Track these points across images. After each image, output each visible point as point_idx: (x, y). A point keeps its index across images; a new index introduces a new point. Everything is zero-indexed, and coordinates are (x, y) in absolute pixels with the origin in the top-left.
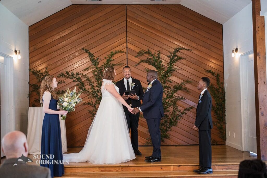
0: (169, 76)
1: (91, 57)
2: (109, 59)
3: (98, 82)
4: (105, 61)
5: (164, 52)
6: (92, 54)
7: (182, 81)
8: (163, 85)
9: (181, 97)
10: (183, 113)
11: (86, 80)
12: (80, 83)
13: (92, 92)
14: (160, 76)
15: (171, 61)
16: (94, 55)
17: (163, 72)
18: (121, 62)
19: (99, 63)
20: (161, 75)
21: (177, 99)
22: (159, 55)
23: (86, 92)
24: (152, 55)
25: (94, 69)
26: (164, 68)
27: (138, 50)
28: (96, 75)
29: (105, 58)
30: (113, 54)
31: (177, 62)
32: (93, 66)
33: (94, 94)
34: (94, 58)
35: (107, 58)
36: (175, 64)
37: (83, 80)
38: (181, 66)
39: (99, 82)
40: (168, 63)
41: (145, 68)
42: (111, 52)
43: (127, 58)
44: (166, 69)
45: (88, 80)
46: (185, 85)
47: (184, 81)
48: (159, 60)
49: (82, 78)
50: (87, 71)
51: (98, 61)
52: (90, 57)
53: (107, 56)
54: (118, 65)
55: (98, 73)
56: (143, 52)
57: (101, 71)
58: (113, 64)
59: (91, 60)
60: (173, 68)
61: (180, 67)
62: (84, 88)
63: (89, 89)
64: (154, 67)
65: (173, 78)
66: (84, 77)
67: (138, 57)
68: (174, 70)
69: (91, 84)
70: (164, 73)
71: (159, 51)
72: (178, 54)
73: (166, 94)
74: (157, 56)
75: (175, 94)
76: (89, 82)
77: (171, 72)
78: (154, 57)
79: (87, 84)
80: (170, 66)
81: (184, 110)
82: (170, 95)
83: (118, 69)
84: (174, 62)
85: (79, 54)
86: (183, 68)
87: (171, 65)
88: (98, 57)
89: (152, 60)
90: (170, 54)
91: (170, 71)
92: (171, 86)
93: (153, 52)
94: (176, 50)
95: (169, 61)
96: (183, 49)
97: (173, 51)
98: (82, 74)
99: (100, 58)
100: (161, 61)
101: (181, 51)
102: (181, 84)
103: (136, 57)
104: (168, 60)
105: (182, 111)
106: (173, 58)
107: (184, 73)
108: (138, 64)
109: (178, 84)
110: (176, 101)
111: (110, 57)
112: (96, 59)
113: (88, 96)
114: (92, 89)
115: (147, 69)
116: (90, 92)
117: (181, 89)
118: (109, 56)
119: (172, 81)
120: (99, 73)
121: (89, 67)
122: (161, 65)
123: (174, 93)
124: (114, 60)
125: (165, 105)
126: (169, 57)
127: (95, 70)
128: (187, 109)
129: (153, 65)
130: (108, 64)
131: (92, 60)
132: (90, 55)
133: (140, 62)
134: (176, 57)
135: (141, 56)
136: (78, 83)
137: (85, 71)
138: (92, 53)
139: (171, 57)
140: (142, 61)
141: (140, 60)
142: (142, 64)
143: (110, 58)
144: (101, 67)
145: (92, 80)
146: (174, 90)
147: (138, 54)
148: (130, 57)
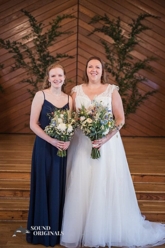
0: (129, 51)
1: (33, 21)
2: (55, 26)
3: (40, 54)
4: (50, 27)
5: (126, 19)
6: (34, 18)
7: (146, 58)
8: (122, 61)
9: (144, 78)
10: (144, 98)
11: (26, 51)
12: (18, 54)
13: (32, 66)
14: (119, 50)
15: (133, 31)
16: (36, 18)
17: (123, 45)
18: (70, 30)
19: (42, 30)
20: (120, 48)
21: (138, 80)
22: (118, 22)
23: (25, 66)
24: (110, 23)
25: (36, 37)
26: (124, 40)
27: (92, 15)
28: (37, 46)
29: (50, 24)
30: (60, 19)
31: (141, 33)
32: (35, 33)
33: (35, 69)
34: (36, 23)
35: (52, 24)
36: (138, 35)
37: (22, 50)
38: (146, 38)
39: (42, 54)
40: (129, 33)
41: (99, 39)
42: (58, 17)
43: (78, 25)
44: (127, 42)
45: (28, 51)
46: (149, 63)
47: (148, 57)
48: (118, 29)
49: (20, 49)
50: (26, 40)
51: (41, 28)
52: (30, 21)
53: (52, 22)
54: (66, 33)
55: (40, 43)
56: (98, 18)
57: (44, 40)
58: (59, 32)
59: (31, 25)
60: (136, 41)
61: (144, 39)
62: (22, 61)
63: (28, 63)
64: (112, 37)
65: (134, 53)
66: (23, 47)
67: (92, 24)
68: (136, 43)
69: (32, 57)
70: (123, 47)
71: (119, 18)
72: (142, 22)
73: (124, 73)
74: (116, 23)
75: (136, 74)
76: (29, 54)
77: (133, 45)
78: (112, 25)
79: (26, 56)
80: (131, 38)
81: (146, 95)
82: (129, 74)
83: (67, 39)
84: (137, 32)
85: (17, 17)
86: (148, 41)
87: (132, 36)
88: (42, 22)
89: (109, 29)
90: (132, 22)
91: (131, 44)
92: (131, 63)
93: (111, 18)
94: (141, 17)
95: (131, 31)
96: (150, 16)
97: (136, 17)
98: (21, 43)
99: (44, 23)
100: (121, 31)
101: (146, 18)
102: (144, 62)
103: (89, 24)
104: (130, 29)
105: (143, 96)
106: (136, 27)
107: (149, 47)
108: (92, 33)
109: (140, 61)
110: (136, 82)
111: (57, 22)
112: (38, 24)
113: (28, 72)
114: (32, 63)
115: (102, 40)
116: (30, 67)
117: (143, 68)
118: (55, 21)
119: (133, 57)
120: (43, 43)
121: (29, 35)
122: (121, 36)
123: (135, 72)
124: (61, 27)
125: (123, 88)
126: (131, 25)
127: (36, 39)
128: (149, 93)
129: (110, 36)
130: (54, 32)
131: (33, 25)
132: (31, 19)
133: (94, 31)
134: (140, 27)
135: (96, 22)
136: (16, 54)
137: (24, 40)
138: (34, 16)
139: (134, 26)
140: (97, 30)
141: (93, 29)
142: (97, 33)
143: (56, 24)
144: (45, 35)
145: (33, 52)
146: (135, 68)
147: (92, 21)
148: (81, 23)
